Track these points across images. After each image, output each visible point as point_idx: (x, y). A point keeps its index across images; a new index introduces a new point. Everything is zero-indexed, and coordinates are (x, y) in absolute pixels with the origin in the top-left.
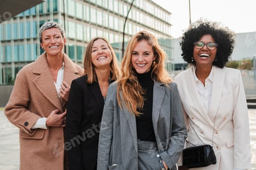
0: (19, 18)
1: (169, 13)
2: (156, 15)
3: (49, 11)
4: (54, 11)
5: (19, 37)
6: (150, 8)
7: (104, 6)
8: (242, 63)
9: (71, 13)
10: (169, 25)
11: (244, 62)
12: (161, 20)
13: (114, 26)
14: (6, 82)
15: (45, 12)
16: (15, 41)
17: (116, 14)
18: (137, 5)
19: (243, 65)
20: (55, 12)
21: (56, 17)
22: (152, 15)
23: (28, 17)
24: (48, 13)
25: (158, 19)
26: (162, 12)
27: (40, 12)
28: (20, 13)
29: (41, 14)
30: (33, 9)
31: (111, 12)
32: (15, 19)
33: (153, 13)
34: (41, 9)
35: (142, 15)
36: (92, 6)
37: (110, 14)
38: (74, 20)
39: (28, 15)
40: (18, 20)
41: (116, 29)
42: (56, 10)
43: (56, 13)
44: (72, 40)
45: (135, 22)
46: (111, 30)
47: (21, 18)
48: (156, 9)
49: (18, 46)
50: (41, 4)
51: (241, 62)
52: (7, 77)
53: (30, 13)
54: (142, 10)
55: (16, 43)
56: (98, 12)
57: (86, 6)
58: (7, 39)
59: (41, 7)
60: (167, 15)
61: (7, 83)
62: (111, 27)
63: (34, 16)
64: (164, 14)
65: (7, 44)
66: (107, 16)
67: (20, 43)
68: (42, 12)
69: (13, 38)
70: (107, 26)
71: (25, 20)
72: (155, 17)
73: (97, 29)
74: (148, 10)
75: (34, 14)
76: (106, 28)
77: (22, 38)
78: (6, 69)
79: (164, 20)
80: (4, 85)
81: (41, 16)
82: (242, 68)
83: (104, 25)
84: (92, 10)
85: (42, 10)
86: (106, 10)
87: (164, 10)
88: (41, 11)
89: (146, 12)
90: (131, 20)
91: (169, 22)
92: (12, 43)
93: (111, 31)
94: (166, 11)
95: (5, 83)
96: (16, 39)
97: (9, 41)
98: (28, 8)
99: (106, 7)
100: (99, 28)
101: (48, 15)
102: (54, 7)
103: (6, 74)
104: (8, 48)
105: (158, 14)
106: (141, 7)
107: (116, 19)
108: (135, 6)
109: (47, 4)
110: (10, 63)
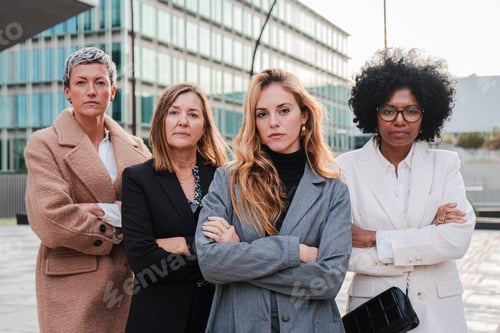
0: (43, 40)
1: (345, 35)
2: (319, 38)
3: (103, 26)
4: (113, 26)
5: (44, 79)
6: (306, 24)
7: (213, 18)
8: (492, 138)
9: (149, 32)
10: (344, 57)
11: (495, 135)
12: (329, 48)
13: (233, 58)
14: (15, 167)
15: (96, 27)
16: (35, 85)
17: (239, 35)
18: (281, 17)
19: (492, 142)
20: (116, 28)
21: (117, 39)
22: (309, 38)
23: (61, 38)
24: (102, 30)
25: (323, 45)
26: (330, 31)
27: (85, 29)
28: (45, 29)
29: (87, 32)
30: (71, 22)
31: (228, 30)
32: (35, 40)
33: (312, 34)
34: (87, 21)
35: (290, 36)
36: (189, 18)
37: (226, 33)
38: (153, 45)
39: (61, 33)
40: (42, 44)
41: (238, 63)
42: (117, 24)
43: (116, 31)
44: (148, 84)
45: (276, 50)
46: (227, 66)
47: (48, 39)
48: (319, 25)
49: (41, 96)
50: (87, 13)
51: (489, 135)
52: (18, 157)
53: (65, 29)
54: (291, 28)
55: (37, 90)
56: (202, 30)
57: (178, 18)
58: (18, 80)
59: (87, 17)
60: (340, 37)
61: (18, 169)
62: (228, 59)
63: (74, 37)
64: (335, 35)
65: (19, 91)
66: (219, 37)
67: (44, 90)
68: (90, 28)
69: (31, 78)
70: (219, 58)
71: (55, 43)
72: (317, 42)
73: (199, 64)
74: (302, 28)
75: (74, 32)
76: (217, 62)
77: (49, 80)
78: (15, 141)
79: (335, 47)
80: (10, 173)
81: (87, 36)
82: (491, 147)
83: (213, 56)
84: (189, 25)
85: (90, 24)
86: (218, 26)
87: (334, 27)
88: (88, 27)
89: (298, 32)
90: (267, 47)
91: (344, 53)
92: (29, 90)
93: (227, 69)
94: (339, 30)
95: (12, 170)
96: (36, 81)
97: (23, 86)
98: (63, 19)
99: (218, 20)
100: (203, 61)
101: (101, 34)
102: (115, 18)
103: (15, 152)
104: (20, 99)
105: (322, 35)
106: (289, 21)
107: (238, 45)
108: (276, 20)
109: (100, 12)
110: (23, 130)
